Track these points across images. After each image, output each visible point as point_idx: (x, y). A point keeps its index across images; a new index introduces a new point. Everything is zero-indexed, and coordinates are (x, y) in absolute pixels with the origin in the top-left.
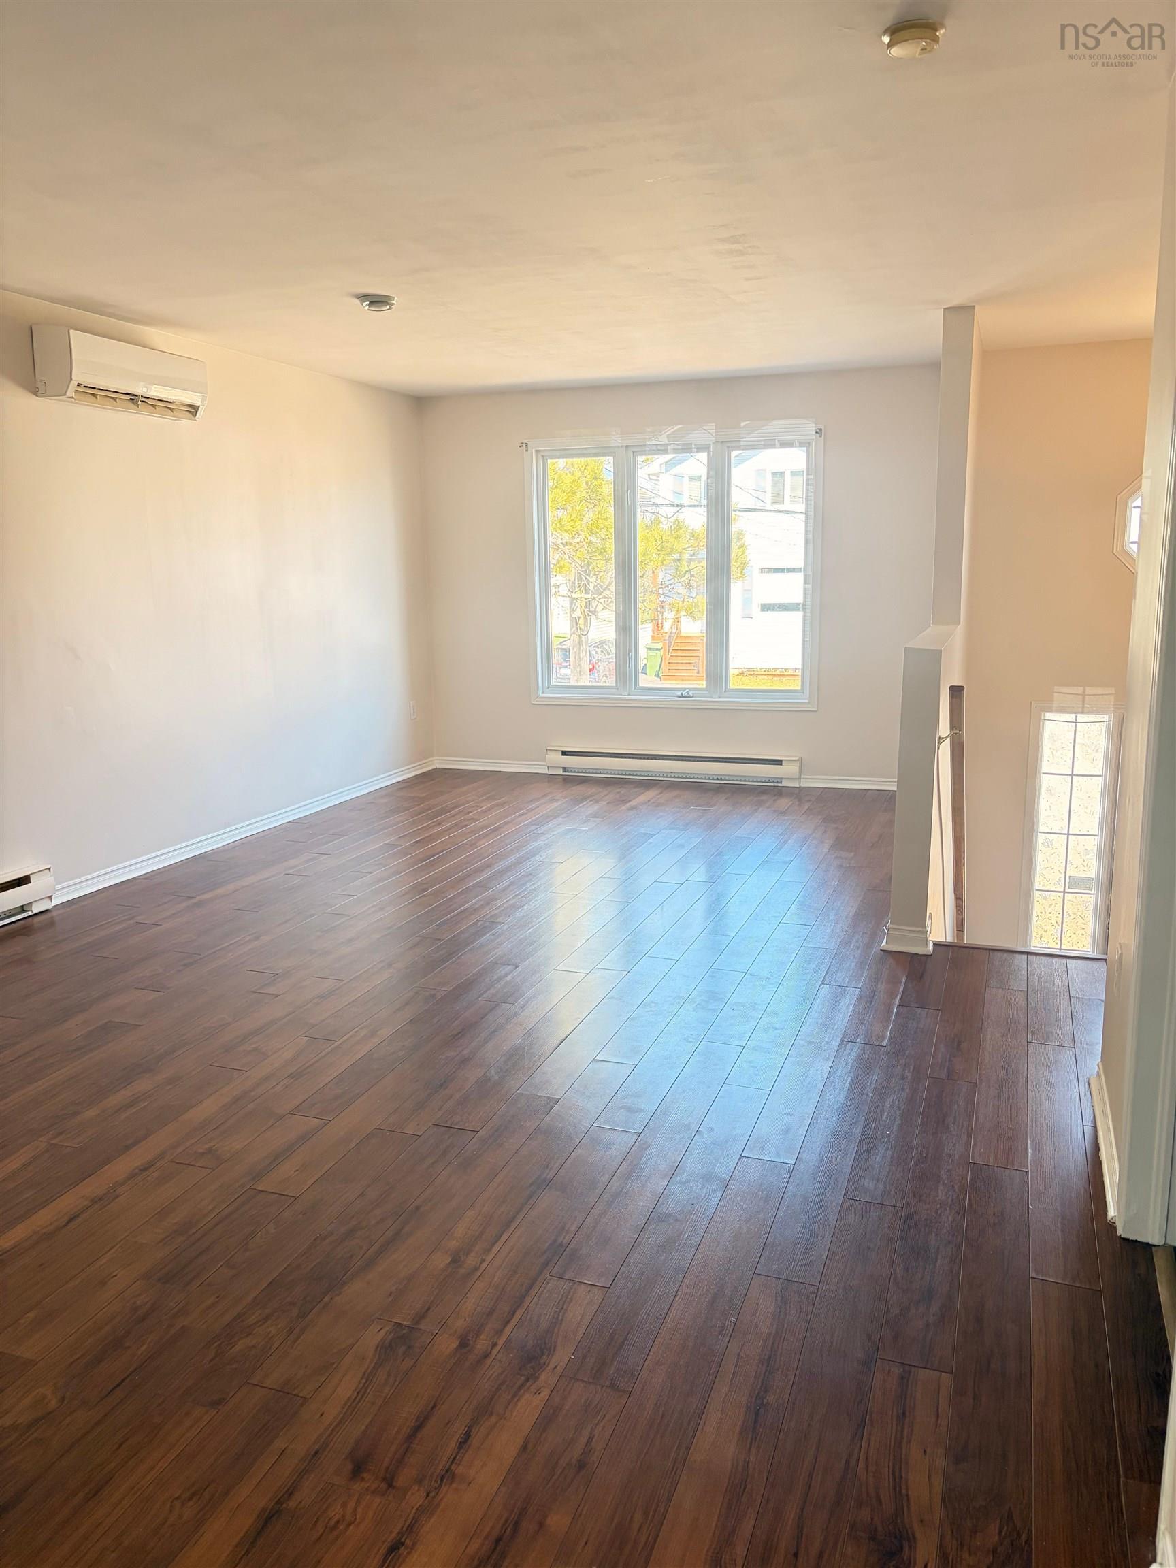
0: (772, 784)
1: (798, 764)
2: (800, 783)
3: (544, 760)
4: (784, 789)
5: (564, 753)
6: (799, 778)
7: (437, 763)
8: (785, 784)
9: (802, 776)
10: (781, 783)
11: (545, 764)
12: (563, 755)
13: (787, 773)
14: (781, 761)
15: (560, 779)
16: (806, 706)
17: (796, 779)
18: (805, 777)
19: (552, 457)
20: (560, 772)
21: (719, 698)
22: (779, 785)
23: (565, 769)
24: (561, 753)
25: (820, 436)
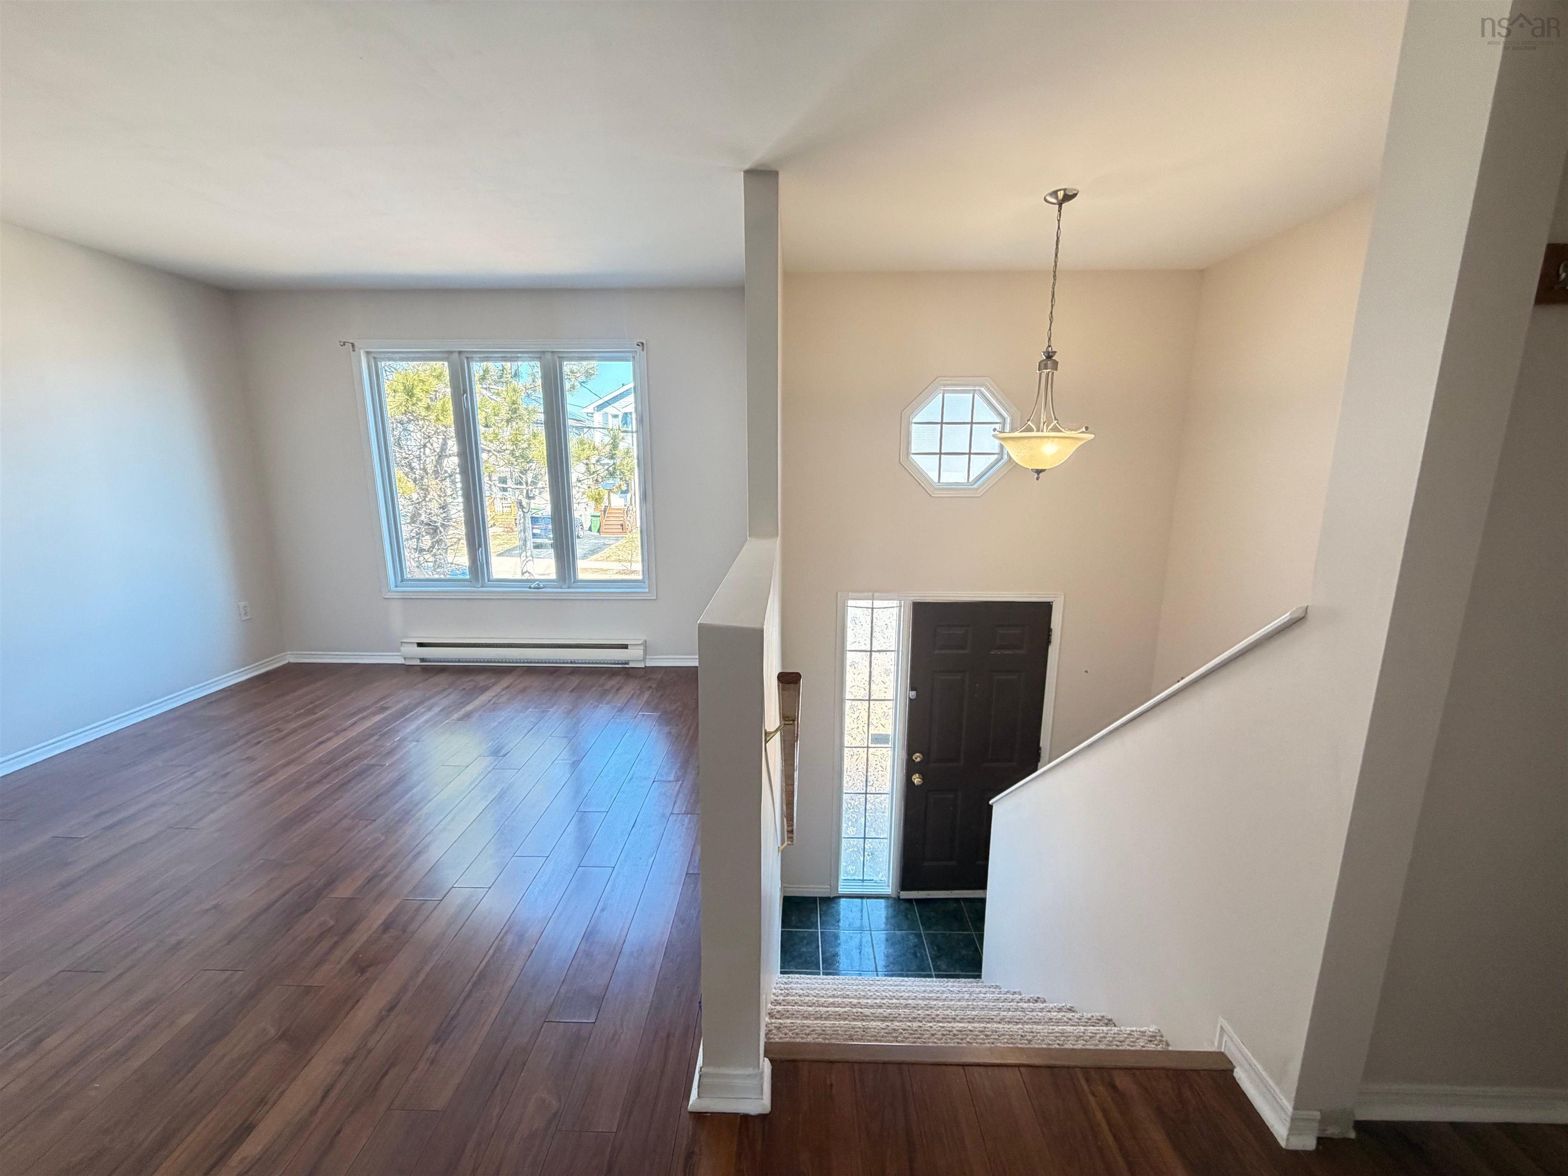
0: (621, 666)
1: (642, 647)
2: (645, 663)
3: (399, 651)
4: (630, 669)
5: (420, 645)
6: (644, 660)
7: (291, 658)
8: (632, 665)
9: (647, 657)
10: (628, 664)
11: (400, 654)
12: (418, 646)
13: (634, 656)
14: (627, 645)
15: (419, 669)
16: (646, 595)
17: (641, 660)
18: (651, 657)
19: (383, 359)
20: (418, 663)
21: (568, 588)
22: (627, 666)
23: (422, 660)
24: (416, 645)
25: (643, 350)
